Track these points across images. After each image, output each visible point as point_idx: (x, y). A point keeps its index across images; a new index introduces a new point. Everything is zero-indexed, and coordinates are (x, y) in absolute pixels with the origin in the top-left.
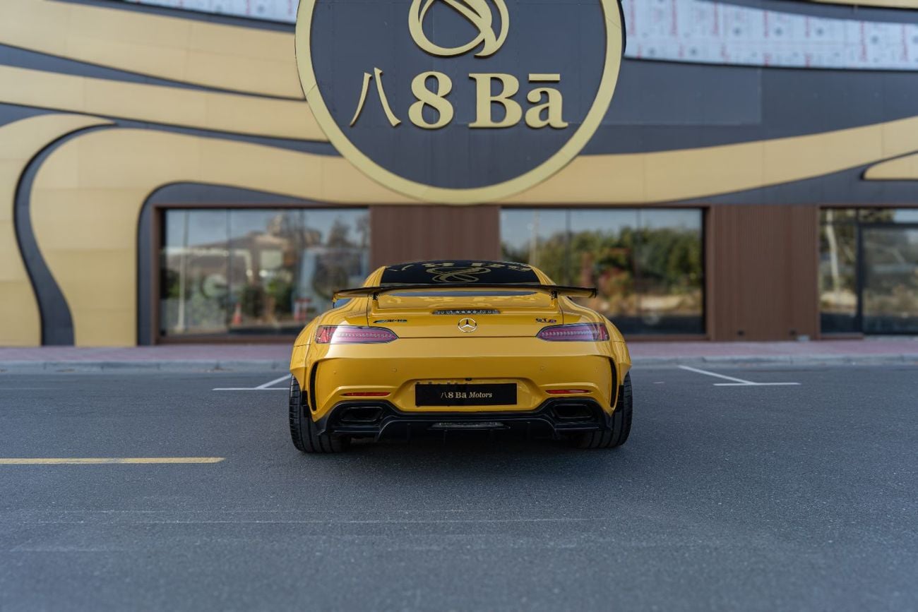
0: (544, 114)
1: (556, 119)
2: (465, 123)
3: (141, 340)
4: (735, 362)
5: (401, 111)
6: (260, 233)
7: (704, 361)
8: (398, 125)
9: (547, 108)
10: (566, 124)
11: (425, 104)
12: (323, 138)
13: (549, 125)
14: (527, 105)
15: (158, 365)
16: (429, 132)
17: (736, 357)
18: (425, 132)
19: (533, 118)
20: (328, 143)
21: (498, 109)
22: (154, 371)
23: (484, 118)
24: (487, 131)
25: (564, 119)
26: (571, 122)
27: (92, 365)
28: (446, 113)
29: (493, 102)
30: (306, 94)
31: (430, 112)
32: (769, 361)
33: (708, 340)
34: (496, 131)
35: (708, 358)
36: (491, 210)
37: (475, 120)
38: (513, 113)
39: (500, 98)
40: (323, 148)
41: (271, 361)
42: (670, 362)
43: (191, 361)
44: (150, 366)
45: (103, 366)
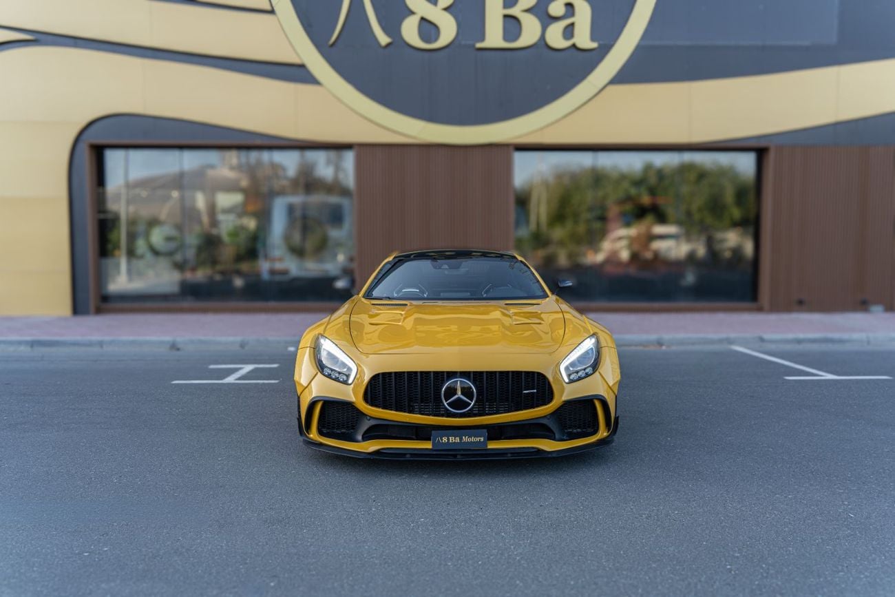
0: (569, 31)
1: (583, 38)
2: (471, 42)
3: (78, 308)
4: (799, 341)
5: (392, 27)
6: (212, 167)
7: (762, 340)
8: (388, 45)
9: (572, 25)
10: (594, 45)
11: (423, 19)
12: (295, 60)
13: (574, 46)
14: (547, 20)
15: (101, 344)
16: (426, 55)
17: (801, 336)
18: (420, 54)
19: (555, 37)
20: (302, 66)
21: (512, 25)
22: (96, 350)
23: (494, 37)
24: (498, 53)
25: (593, 39)
26: (601, 42)
27: (20, 343)
28: (448, 29)
29: (506, 16)
30: (274, 5)
31: (428, 28)
32: (841, 341)
33: (760, 310)
34: (509, 53)
35: (767, 336)
36: (503, 152)
37: (483, 39)
38: (531, 31)
39: (515, 11)
40: (296, 73)
41: (239, 339)
42: (721, 341)
43: (141, 338)
44: (90, 344)
45: (33, 344)
